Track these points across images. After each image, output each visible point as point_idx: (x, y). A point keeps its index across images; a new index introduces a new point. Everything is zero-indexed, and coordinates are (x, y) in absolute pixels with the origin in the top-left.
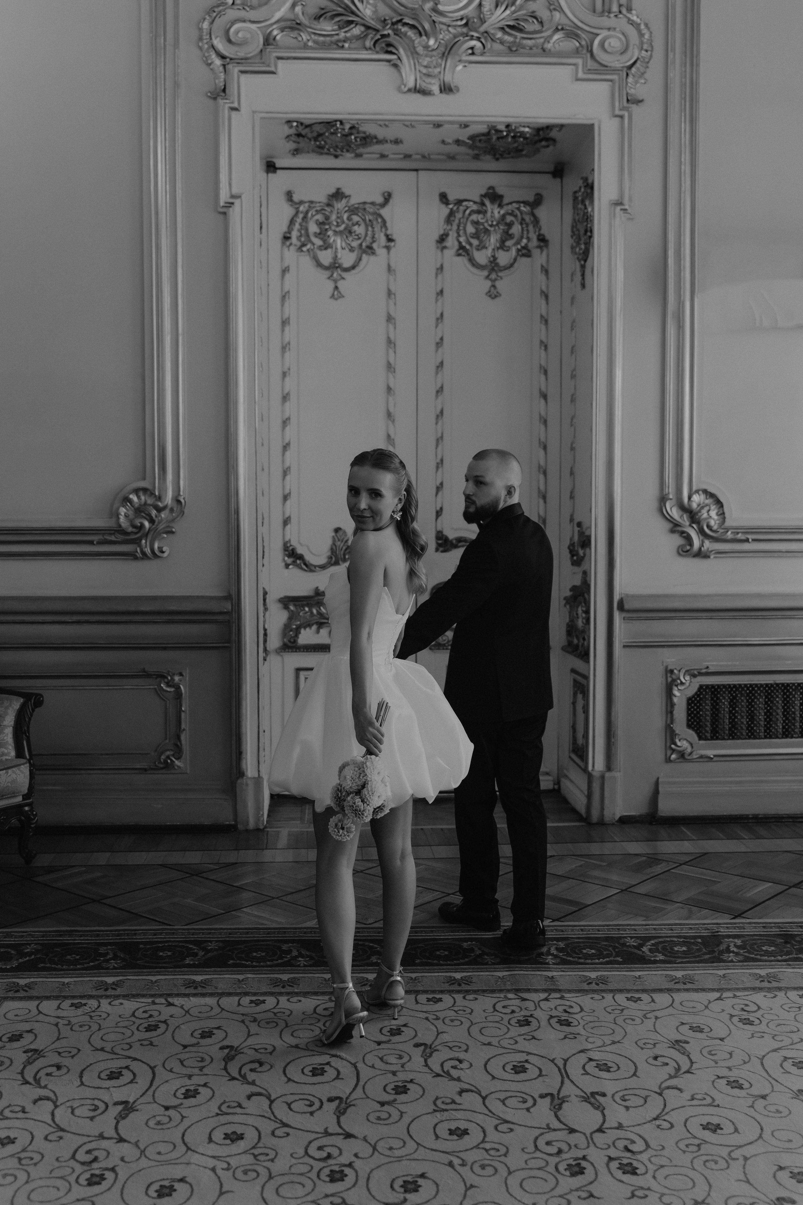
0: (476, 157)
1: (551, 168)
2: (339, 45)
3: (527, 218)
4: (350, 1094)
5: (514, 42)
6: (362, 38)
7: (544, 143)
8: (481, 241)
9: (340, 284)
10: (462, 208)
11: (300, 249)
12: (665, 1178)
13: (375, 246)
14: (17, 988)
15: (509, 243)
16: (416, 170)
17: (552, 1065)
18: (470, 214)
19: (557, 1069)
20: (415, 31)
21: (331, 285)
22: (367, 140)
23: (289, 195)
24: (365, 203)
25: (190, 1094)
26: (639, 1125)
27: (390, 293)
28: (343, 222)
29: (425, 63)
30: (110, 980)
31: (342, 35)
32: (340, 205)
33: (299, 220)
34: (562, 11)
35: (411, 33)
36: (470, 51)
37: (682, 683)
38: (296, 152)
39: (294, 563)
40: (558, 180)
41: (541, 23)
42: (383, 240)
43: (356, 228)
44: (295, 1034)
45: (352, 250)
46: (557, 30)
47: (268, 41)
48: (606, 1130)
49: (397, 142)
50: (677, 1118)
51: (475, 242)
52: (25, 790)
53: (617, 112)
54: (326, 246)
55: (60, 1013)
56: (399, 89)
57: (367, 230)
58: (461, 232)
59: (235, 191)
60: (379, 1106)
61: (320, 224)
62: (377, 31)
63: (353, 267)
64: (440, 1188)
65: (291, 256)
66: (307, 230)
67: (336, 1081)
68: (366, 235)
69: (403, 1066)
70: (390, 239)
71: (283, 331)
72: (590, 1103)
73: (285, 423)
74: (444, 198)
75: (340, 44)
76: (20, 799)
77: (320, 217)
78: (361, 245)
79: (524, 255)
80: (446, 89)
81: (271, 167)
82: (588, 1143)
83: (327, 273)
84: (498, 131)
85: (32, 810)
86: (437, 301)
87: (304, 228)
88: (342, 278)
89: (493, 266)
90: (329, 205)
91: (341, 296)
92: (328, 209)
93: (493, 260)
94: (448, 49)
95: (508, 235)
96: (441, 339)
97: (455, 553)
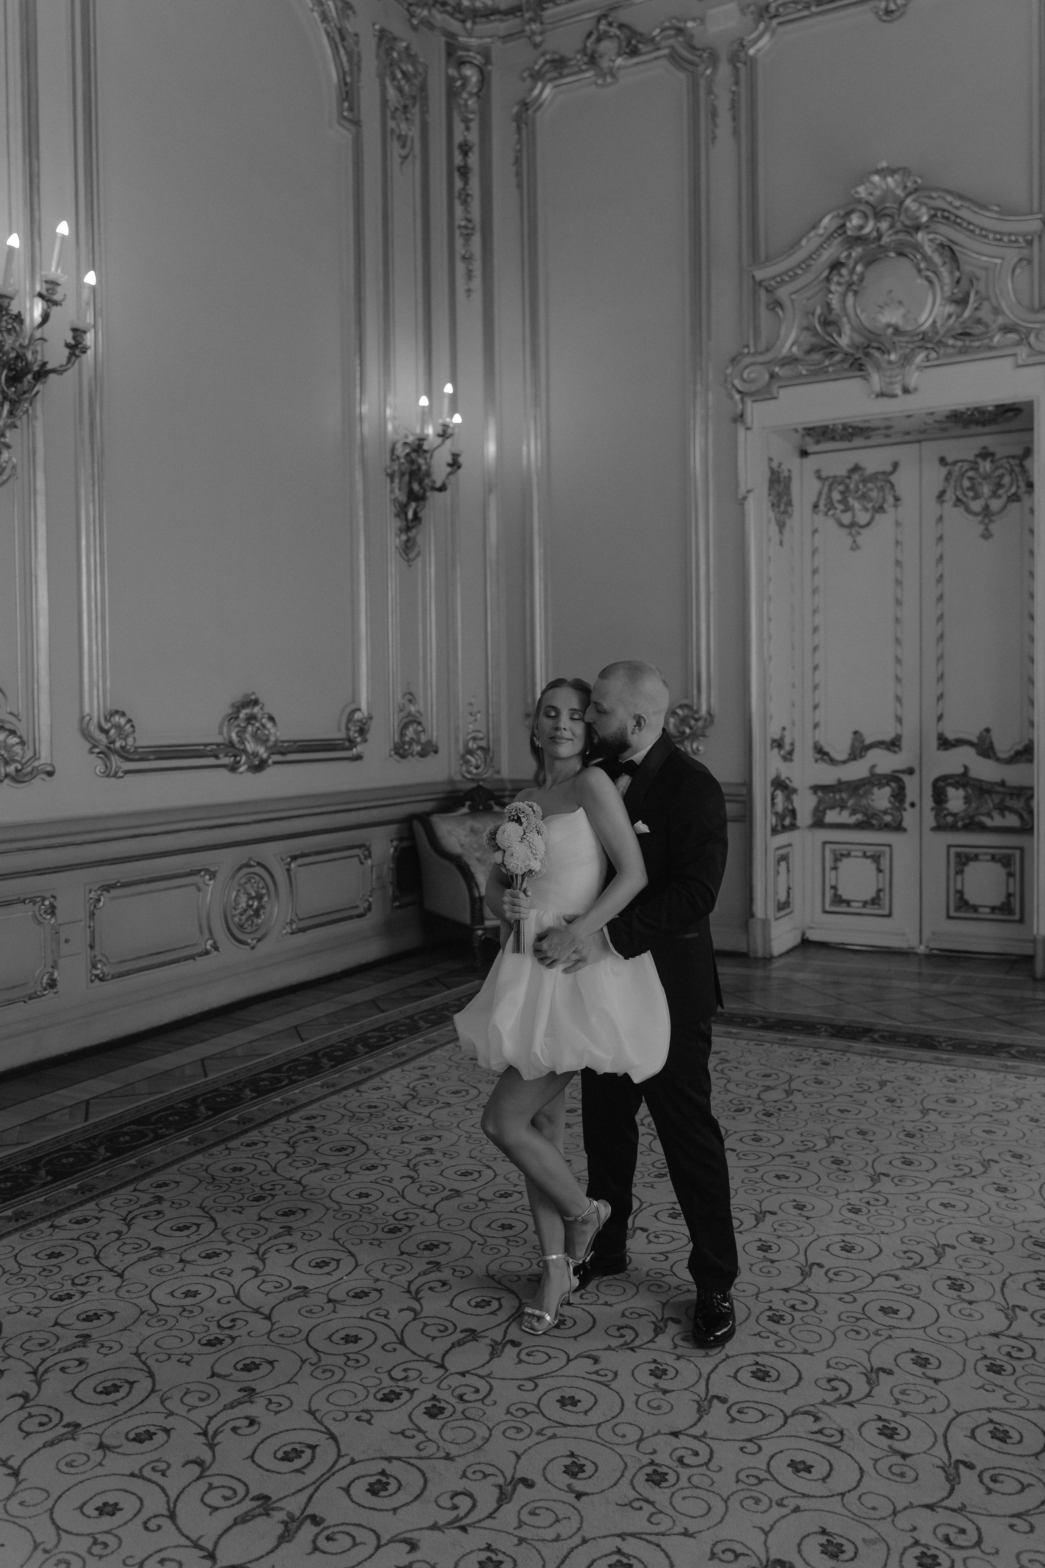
0: (964, 428)
3: (1017, 469)
5: (963, 346)
6: (841, 362)
8: (976, 493)
9: (859, 539)
10: (958, 468)
11: (826, 514)
13: (885, 506)
15: (1001, 492)
16: (919, 442)
18: (965, 472)
20: (880, 351)
21: (850, 540)
22: (864, 429)
23: (818, 473)
24: (877, 473)
27: (897, 543)
28: (860, 490)
29: (889, 373)
31: (827, 362)
32: (856, 477)
33: (825, 492)
35: (877, 354)
36: (925, 359)
38: (817, 441)
39: (823, 759)
41: (986, 327)
42: (890, 500)
43: (870, 493)
45: (866, 510)
46: (1000, 330)
47: (773, 376)
51: (971, 494)
54: (847, 509)
56: (870, 396)
57: (879, 493)
58: (958, 488)
59: (750, 487)
61: (842, 493)
62: (852, 356)
63: (868, 524)
65: (819, 519)
66: (831, 498)
68: (878, 498)
70: (897, 499)
71: (813, 578)
73: (815, 649)
74: (943, 461)
75: (825, 370)
77: (841, 488)
78: (874, 507)
79: (1013, 501)
80: (906, 391)
81: (804, 453)
83: (847, 531)
86: (937, 544)
87: (829, 497)
88: (859, 533)
89: (986, 512)
90: (849, 477)
91: (858, 547)
92: (847, 481)
93: (986, 507)
94: (907, 360)
95: (999, 485)
96: (941, 576)
97: (954, 751)
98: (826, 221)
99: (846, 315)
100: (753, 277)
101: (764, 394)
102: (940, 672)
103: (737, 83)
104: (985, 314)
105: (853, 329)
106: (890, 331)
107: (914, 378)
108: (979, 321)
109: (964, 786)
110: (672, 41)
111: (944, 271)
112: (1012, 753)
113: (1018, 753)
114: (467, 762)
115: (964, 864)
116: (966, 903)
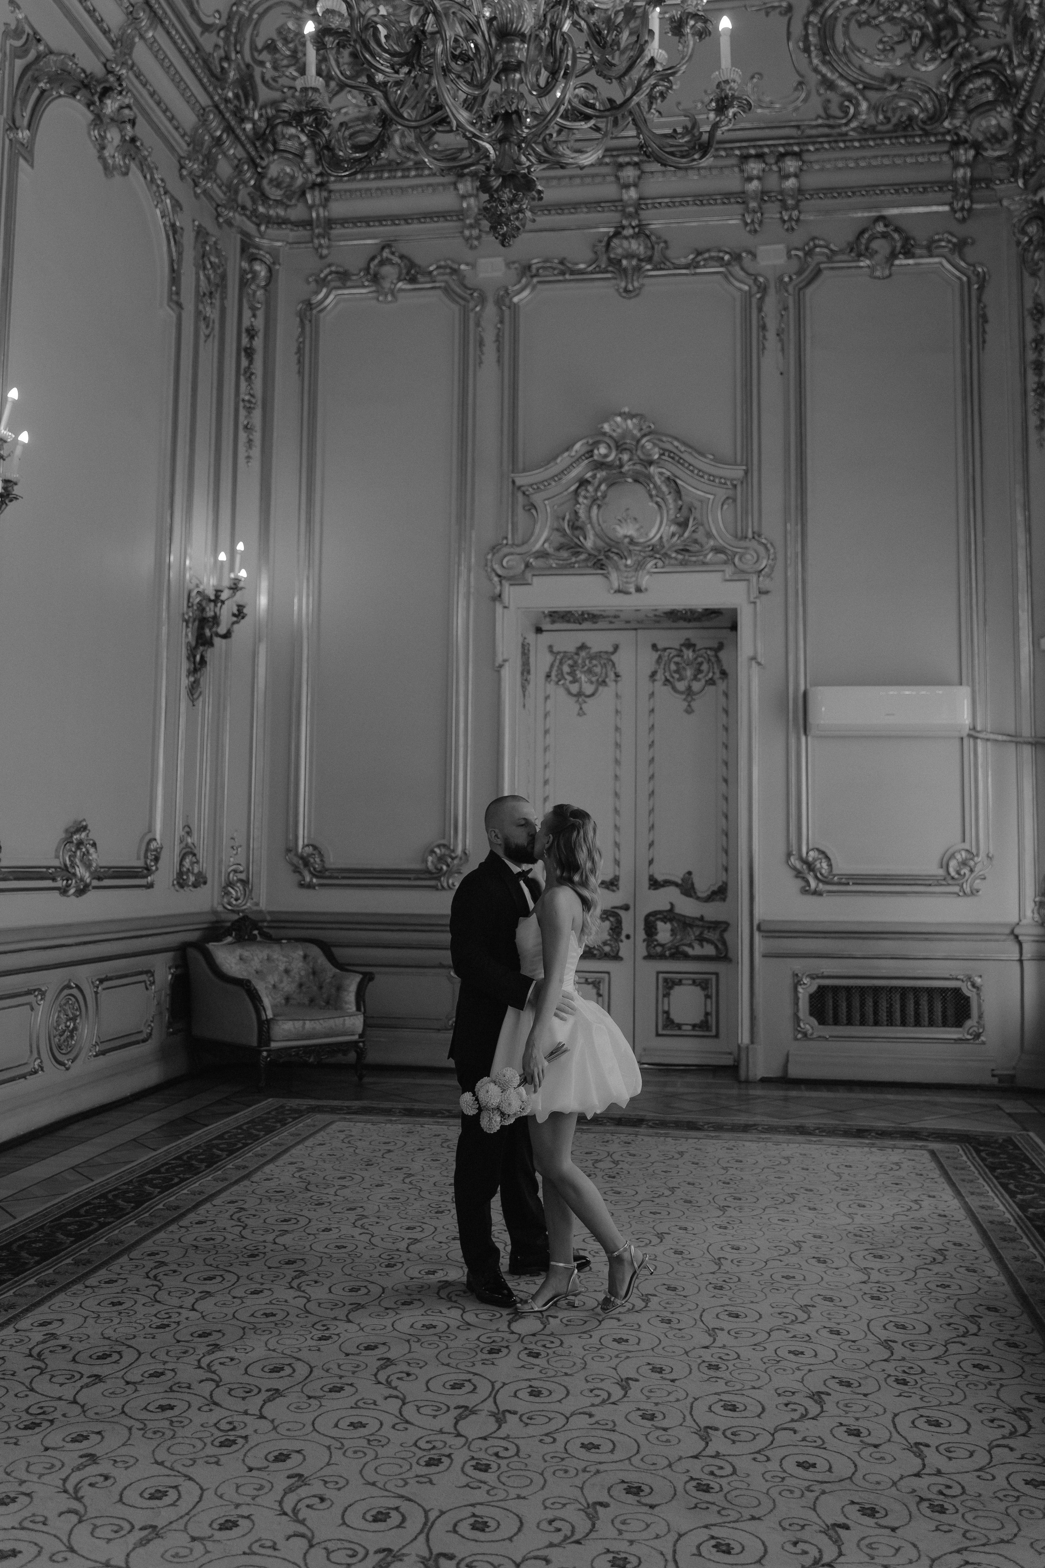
0: (673, 623)
1: (725, 626)
2: (571, 566)
3: (713, 659)
5: (684, 560)
6: (586, 561)
8: (681, 675)
9: (584, 706)
10: (667, 654)
11: (557, 683)
13: (607, 680)
15: (700, 676)
16: (636, 629)
18: (673, 657)
20: (619, 556)
21: (578, 707)
22: (597, 616)
23: (550, 647)
24: (600, 652)
27: (617, 712)
28: (586, 665)
29: (625, 574)
31: (574, 560)
32: (583, 654)
33: (556, 664)
34: (715, 538)
35: (616, 558)
36: (654, 567)
37: (805, 984)
38: (553, 622)
40: (734, 632)
42: (612, 675)
43: (595, 669)
45: (592, 682)
46: (712, 550)
47: (528, 565)
49: (616, 617)
51: (676, 676)
52: (360, 1029)
53: (752, 600)
54: (575, 681)
56: (609, 591)
57: (602, 669)
58: (667, 670)
59: (506, 656)
61: (571, 666)
62: (595, 556)
63: (593, 695)
65: (551, 688)
66: (562, 670)
68: (602, 673)
70: (617, 675)
71: (545, 737)
74: (654, 647)
76: (356, 1037)
77: (570, 662)
78: (598, 680)
79: (710, 684)
80: (639, 590)
81: (539, 630)
83: (575, 699)
84: (679, 611)
85: (364, 1046)
86: (650, 716)
87: (560, 670)
88: (585, 702)
89: (689, 692)
90: (577, 654)
91: (584, 713)
92: (576, 657)
93: (689, 688)
94: (640, 566)
95: (699, 671)
96: (653, 742)
97: (662, 890)
98: (577, 446)
99: (591, 523)
100: (513, 482)
101: (518, 580)
102: (651, 823)
103: (502, 322)
104: (700, 536)
105: (596, 535)
106: (627, 540)
107: (645, 580)
108: (696, 541)
109: (671, 920)
110: (446, 277)
111: (670, 499)
112: (709, 893)
113: (714, 893)
114: (228, 894)
115: (671, 988)
116: (672, 1022)
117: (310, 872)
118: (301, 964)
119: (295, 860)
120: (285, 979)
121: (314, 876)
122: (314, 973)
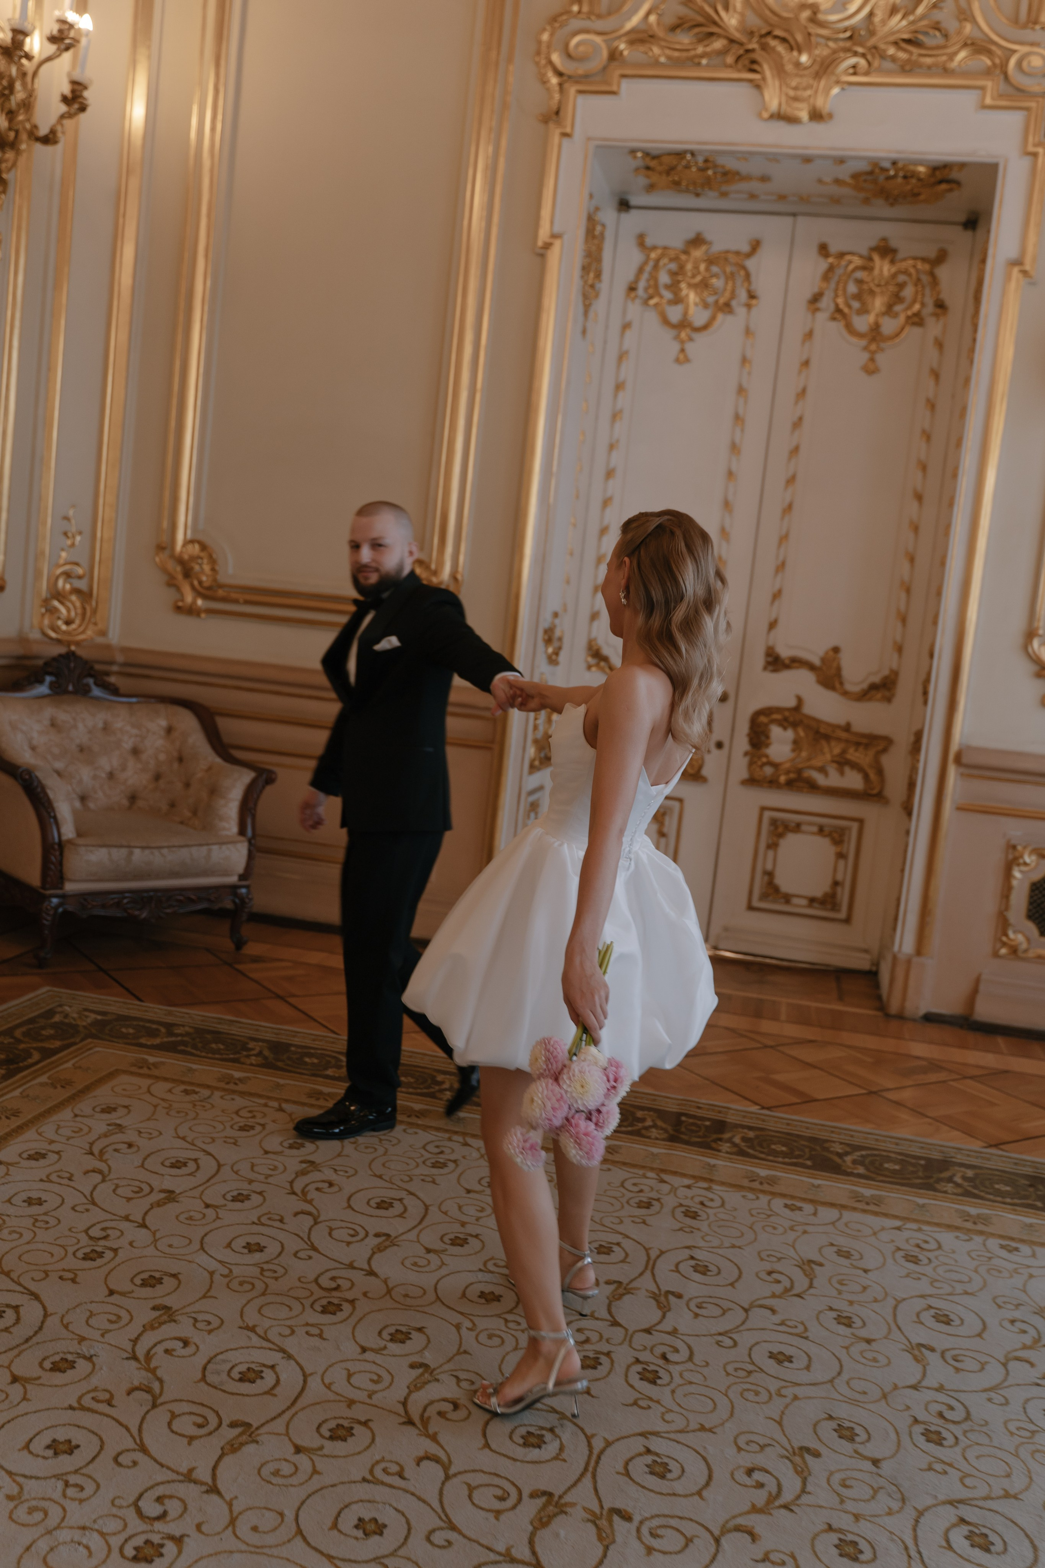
0: (866, 201)
1: (962, 218)
2: (694, 62)
3: (925, 279)
4: (403, 1234)
5: (908, 61)
6: (723, 52)
7: (944, 186)
8: (863, 304)
9: (689, 347)
10: (843, 263)
11: (645, 303)
12: (685, 1396)
13: (734, 303)
14: (142, 1064)
15: (898, 308)
16: (794, 215)
17: (644, 1253)
18: (854, 270)
19: (645, 1258)
20: (786, 45)
21: (676, 347)
22: (730, 176)
23: (641, 240)
24: (727, 252)
25: (240, 1198)
26: (697, 1336)
27: (744, 360)
28: (699, 273)
29: (794, 83)
30: (237, 1074)
31: (700, 50)
32: (698, 253)
33: (648, 268)
34: (974, 21)
35: (781, 48)
36: (851, 71)
37: (1025, 864)
38: (650, 188)
39: (597, 665)
40: (969, 233)
41: (946, 36)
42: (743, 295)
43: (714, 281)
44: (387, 1165)
45: (706, 306)
46: (965, 45)
47: (614, 56)
48: (653, 1332)
49: (764, 179)
50: (745, 1339)
51: (856, 305)
52: (240, 870)
53: (1031, 149)
54: (676, 300)
55: (169, 1097)
56: (759, 115)
57: (726, 283)
58: (840, 293)
59: (557, 229)
60: (424, 1251)
61: (673, 274)
62: (741, 44)
63: (705, 327)
64: (430, 1346)
65: (634, 310)
66: (656, 280)
67: (397, 1218)
68: (725, 290)
69: (477, 1220)
70: (752, 296)
71: (616, 396)
72: (657, 1301)
74: (823, 250)
75: (696, 60)
76: (233, 879)
77: (673, 266)
78: (717, 302)
79: (914, 324)
80: (815, 116)
81: (624, 205)
82: (625, 1340)
83: (673, 333)
84: (884, 170)
85: (249, 893)
86: (800, 372)
87: (653, 277)
88: (691, 339)
89: (875, 335)
90: (686, 252)
91: (687, 360)
92: (683, 257)
93: (876, 328)
94: (823, 67)
95: (897, 298)
96: (800, 419)
97: (786, 675)
101: (594, 84)
102: (781, 558)
105: (748, 3)
106: (805, 16)
107: (830, 97)
108: (936, 27)
109: (794, 725)
112: (865, 686)
113: (873, 687)
114: (53, 611)
115: (781, 836)
116: (776, 890)
117: (193, 588)
118: (160, 742)
119: (171, 565)
120: (131, 763)
121: (199, 594)
122: (180, 760)
